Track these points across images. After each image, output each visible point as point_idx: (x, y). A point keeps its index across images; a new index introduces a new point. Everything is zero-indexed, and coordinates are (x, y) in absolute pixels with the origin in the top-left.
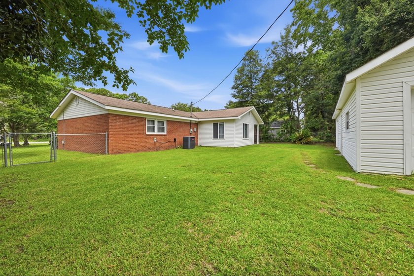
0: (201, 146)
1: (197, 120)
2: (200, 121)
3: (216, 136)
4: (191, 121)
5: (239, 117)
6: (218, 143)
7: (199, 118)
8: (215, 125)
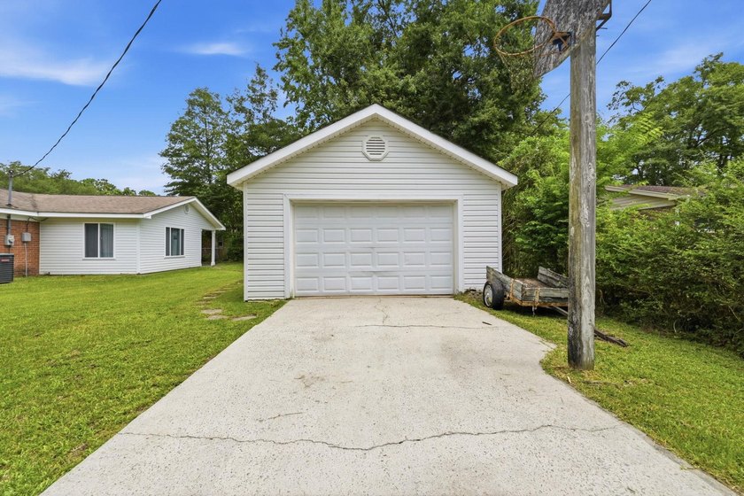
0: (48, 275)
1: (35, 214)
2: (46, 218)
3: (90, 252)
4: (9, 216)
5: (148, 216)
6: (99, 266)
7: (40, 210)
8: (91, 228)
